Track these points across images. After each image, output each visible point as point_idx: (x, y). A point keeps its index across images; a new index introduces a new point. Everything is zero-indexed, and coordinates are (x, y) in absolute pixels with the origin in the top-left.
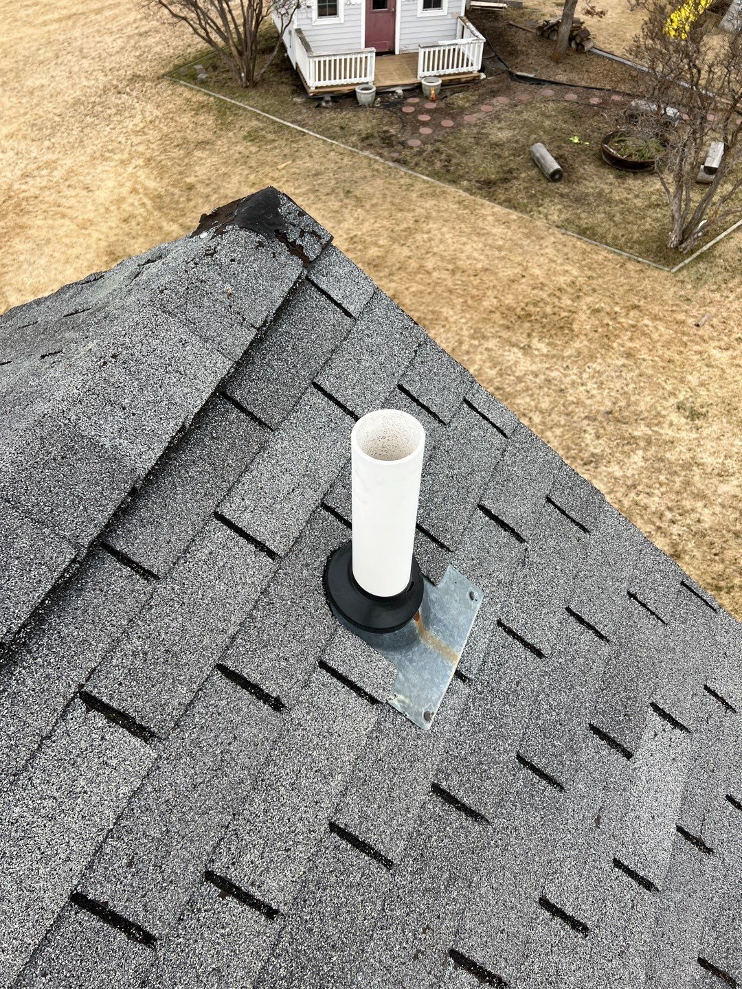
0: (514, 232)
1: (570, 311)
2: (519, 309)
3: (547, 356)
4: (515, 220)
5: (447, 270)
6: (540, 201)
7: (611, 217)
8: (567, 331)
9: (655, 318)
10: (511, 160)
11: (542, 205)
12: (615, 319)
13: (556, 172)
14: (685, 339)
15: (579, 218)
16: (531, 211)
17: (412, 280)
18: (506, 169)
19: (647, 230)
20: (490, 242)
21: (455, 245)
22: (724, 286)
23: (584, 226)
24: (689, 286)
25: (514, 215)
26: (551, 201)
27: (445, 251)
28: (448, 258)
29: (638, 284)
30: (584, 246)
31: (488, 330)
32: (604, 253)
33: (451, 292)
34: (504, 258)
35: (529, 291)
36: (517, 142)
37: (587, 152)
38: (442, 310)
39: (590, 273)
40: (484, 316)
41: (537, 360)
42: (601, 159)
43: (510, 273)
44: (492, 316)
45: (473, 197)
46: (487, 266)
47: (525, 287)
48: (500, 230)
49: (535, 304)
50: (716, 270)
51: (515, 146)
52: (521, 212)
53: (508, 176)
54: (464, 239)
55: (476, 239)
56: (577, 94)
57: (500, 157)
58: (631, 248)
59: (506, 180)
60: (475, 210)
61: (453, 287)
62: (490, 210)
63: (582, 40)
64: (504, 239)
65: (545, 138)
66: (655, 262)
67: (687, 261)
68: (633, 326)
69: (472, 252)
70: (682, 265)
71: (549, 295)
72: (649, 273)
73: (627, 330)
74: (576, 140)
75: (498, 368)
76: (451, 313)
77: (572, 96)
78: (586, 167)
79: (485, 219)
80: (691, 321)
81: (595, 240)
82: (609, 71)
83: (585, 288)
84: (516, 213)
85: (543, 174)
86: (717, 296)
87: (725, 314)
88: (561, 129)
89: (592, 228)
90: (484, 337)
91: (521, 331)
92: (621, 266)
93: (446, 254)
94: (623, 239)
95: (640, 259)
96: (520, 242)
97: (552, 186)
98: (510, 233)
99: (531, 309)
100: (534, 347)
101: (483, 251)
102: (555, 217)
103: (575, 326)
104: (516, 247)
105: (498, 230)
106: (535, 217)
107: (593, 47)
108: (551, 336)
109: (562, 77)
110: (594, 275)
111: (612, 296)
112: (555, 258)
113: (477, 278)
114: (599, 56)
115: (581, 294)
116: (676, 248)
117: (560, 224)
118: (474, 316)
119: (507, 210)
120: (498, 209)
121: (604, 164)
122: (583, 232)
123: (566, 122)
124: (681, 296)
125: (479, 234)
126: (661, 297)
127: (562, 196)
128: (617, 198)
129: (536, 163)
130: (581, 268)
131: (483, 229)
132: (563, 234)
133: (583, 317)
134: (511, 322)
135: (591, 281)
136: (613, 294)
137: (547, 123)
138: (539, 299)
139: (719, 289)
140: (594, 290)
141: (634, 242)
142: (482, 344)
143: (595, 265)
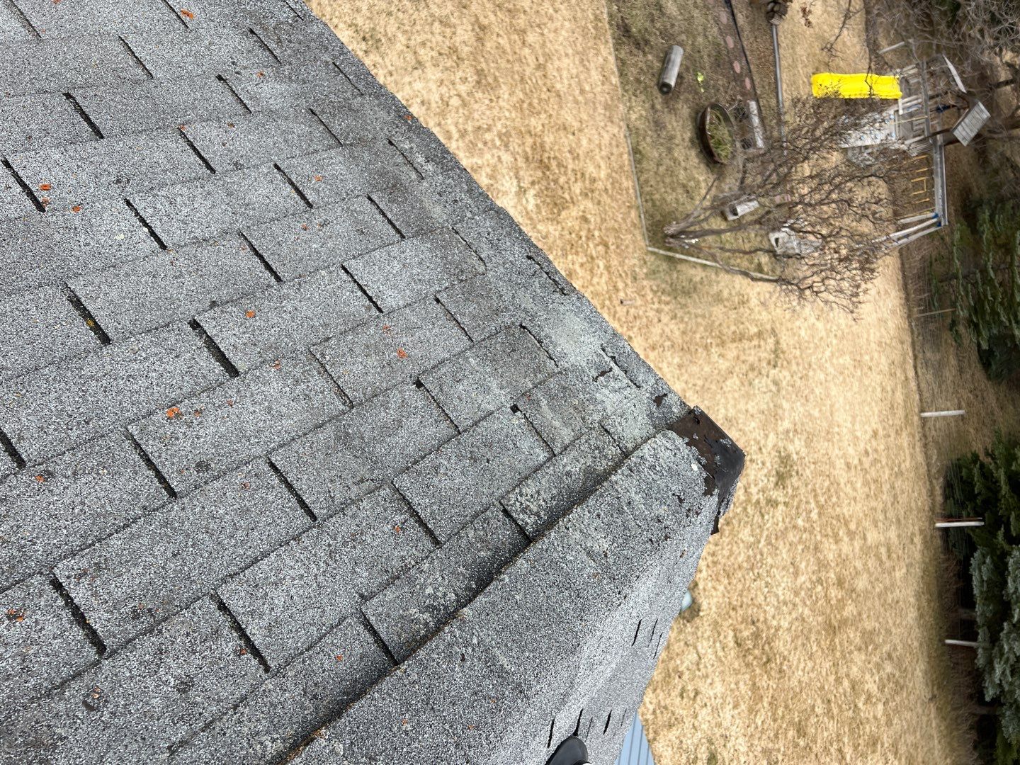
0: (603, 92)
1: (572, 198)
2: (546, 155)
3: (527, 213)
4: (611, 84)
5: (537, 60)
6: (638, 92)
7: (659, 164)
8: (555, 211)
9: (608, 268)
10: (655, 34)
11: (636, 96)
12: (588, 239)
13: (668, 86)
14: (607, 302)
15: (644, 138)
16: (626, 91)
17: (508, 34)
18: (647, 37)
19: (666, 201)
20: (582, 77)
21: (561, 48)
22: (659, 294)
23: (641, 148)
24: (645, 271)
25: (615, 80)
26: (644, 102)
27: (551, 42)
28: (547, 50)
29: (624, 231)
30: (626, 162)
31: (515, 143)
32: (631, 184)
33: (522, 79)
34: (576, 102)
35: (566, 150)
36: (673, 25)
37: (696, 97)
38: (503, 86)
39: (609, 187)
40: (523, 129)
41: (519, 207)
42: (697, 113)
43: (569, 118)
44: (527, 136)
45: (607, 26)
46: (562, 93)
47: (566, 144)
48: (596, 78)
49: (560, 165)
50: (668, 278)
51: (669, 27)
52: (622, 83)
53: (642, 43)
54: (570, 51)
55: (577, 62)
56: (735, 45)
57: (653, 21)
58: (646, 201)
59: (638, 45)
60: (599, 39)
61: (527, 77)
62: (606, 54)
63: (777, 12)
64: (592, 89)
65: (688, 48)
66: (647, 229)
67: (662, 252)
68: (592, 258)
69: (564, 69)
70: (656, 250)
71: (573, 170)
72: (637, 232)
73: (586, 256)
74: (700, 79)
75: (491, 182)
76: (506, 96)
77: (731, 42)
78: (685, 107)
79: (597, 55)
80: (622, 295)
81: (636, 167)
82: (765, 56)
83: (596, 194)
84: (617, 79)
85: (660, 75)
86: (650, 296)
87: (641, 313)
88: (702, 57)
89: (643, 156)
90: (506, 146)
91: (532, 172)
92: (629, 207)
93: (548, 44)
94: (649, 189)
95: (642, 216)
96: (598, 105)
97: (656, 91)
98: (599, 89)
99: (554, 164)
100: (527, 196)
101: (572, 78)
102: (634, 117)
103: (564, 214)
104: (591, 104)
105: (596, 76)
106: (625, 98)
107: (776, 26)
108: (544, 202)
109: (741, 19)
110: (610, 191)
111: (603, 220)
112: (603, 148)
113: (548, 93)
114: (772, 37)
115: (590, 194)
116: (666, 236)
117: (631, 126)
118: (517, 120)
119: (615, 69)
120: (612, 59)
121: (694, 120)
122: (635, 150)
123: (709, 56)
124: (634, 271)
125: (582, 61)
126: (626, 258)
127: (653, 107)
128: (676, 155)
129: (665, 60)
130: (609, 176)
131: (589, 62)
132: (625, 137)
133: (574, 214)
134: (533, 158)
135: (604, 194)
136: (606, 220)
137: (700, 39)
138: (565, 164)
139: (655, 292)
140: (599, 203)
141: (652, 200)
142: (500, 149)
143: (617, 185)
